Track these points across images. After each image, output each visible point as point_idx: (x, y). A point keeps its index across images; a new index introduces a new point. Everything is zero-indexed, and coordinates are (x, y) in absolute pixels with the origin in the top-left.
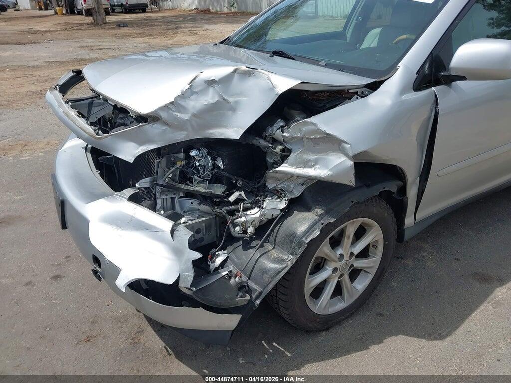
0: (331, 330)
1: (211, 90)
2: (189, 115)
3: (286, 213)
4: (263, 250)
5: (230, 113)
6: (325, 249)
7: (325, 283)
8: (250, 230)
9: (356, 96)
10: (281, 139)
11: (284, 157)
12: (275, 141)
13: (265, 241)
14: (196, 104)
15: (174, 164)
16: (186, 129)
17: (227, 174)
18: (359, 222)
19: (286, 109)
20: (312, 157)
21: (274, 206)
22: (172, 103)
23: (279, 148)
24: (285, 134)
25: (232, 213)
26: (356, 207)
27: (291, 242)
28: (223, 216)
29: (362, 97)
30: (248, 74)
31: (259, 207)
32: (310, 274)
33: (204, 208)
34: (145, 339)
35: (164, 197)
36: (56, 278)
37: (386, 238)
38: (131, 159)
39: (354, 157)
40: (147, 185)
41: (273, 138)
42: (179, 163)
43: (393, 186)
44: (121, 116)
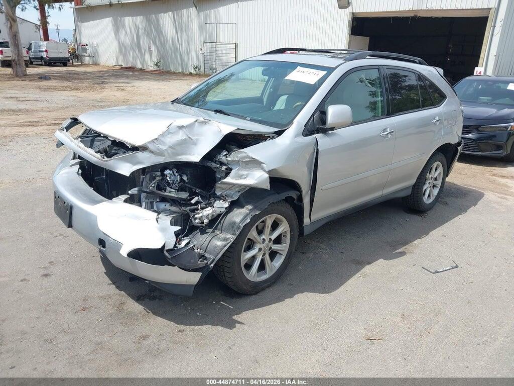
0: (258, 294)
1: (181, 132)
2: (167, 147)
3: (229, 210)
4: (214, 234)
5: (193, 146)
6: (253, 234)
7: (254, 258)
8: (206, 221)
9: (269, 138)
10: (226, 162)
11: (227, 174)
12: (222, 164)
13: (215, 229)
14: (171, 140)
15: (154, 178)
16: (164, 156)
17: (189, 186)
18: (274, 216)
19: (227, 145)
20: (245, 173)
21: (221, 205)
22: (156, 139)
23: (224, 168)
24: (228, 159)
25: (193, 211)
26: (272, 206)
27: (233, 227)
28: (187, 213)
29: (272, 139)
30: (204, 123)
31: (211, 206)
32: (244, 251)
33: (174, 209)
34: (127, 307)
35: (147, 201)
36: (46, 275)
37: (292, 230)
38: (128, 174)
39: (269, 172)
40: (136, 192)
41: (220, 162)
42: (158, 178)
43: (293, 194)
44: (115, 148)
